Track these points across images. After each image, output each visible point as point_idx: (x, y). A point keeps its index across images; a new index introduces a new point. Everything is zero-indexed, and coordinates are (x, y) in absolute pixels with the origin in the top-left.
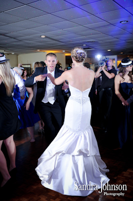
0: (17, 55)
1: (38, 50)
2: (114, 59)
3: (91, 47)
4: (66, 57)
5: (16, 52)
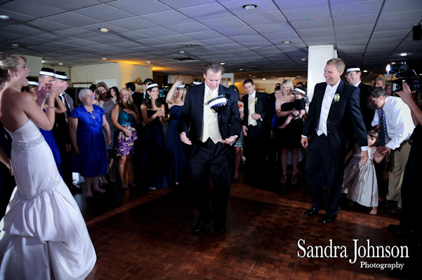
0: (70, 67)
1: (104, 59)
2: (229, 79)
3: (193, 56)
4: (154, 72)
5: (65, 61)
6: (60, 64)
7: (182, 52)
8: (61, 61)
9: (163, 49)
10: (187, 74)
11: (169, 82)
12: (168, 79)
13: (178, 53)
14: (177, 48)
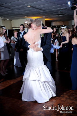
0: (11, 21)
1: (26, 17)
3: (64, 13)
4: (46, 21)
5: (10, 18)
6: (8, 19)
7: (59, 12)
8: (8, 18)
9: (51, 11)
10: (60, 21)
11: (52, 25)
12: (52, 23)
13: (58, 12)
14: (57, 10)
